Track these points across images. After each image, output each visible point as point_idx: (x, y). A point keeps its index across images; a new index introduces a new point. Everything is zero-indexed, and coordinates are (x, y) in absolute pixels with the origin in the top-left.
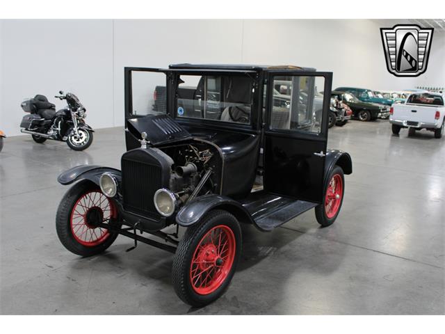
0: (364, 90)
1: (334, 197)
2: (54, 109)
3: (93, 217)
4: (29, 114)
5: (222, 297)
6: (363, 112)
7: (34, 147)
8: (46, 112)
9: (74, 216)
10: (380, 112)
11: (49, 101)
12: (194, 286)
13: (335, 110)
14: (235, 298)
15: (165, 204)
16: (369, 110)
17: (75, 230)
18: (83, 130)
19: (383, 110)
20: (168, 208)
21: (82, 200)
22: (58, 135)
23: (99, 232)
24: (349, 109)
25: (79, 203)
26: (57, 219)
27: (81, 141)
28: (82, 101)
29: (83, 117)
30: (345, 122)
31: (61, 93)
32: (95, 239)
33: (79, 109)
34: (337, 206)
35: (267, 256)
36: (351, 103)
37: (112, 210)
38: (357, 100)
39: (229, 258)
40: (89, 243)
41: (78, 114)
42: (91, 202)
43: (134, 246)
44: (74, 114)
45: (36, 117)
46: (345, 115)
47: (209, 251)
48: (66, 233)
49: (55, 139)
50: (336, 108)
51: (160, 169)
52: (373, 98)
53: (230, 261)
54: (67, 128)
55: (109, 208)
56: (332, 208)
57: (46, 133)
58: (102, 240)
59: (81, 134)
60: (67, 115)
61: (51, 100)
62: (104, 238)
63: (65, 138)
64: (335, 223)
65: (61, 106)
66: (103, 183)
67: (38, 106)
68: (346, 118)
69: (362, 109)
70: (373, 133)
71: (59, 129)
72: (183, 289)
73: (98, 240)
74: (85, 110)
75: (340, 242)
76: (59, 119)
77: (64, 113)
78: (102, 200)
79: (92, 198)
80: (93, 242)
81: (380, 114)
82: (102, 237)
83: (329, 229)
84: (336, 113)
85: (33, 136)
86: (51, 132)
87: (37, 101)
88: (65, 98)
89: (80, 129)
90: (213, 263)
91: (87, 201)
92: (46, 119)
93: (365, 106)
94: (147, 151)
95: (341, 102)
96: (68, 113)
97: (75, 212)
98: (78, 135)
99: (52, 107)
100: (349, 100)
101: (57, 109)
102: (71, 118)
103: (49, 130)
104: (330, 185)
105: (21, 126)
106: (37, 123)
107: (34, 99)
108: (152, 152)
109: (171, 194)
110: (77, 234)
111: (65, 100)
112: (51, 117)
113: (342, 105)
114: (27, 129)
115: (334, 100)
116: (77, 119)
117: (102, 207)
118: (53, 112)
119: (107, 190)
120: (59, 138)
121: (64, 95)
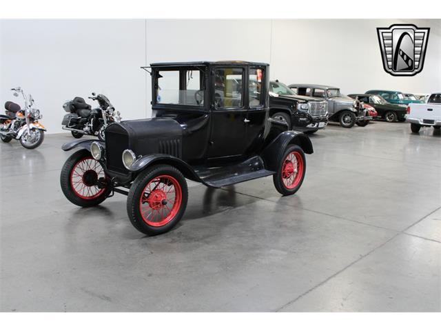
0: (394, 93)
2: (90, 109)
3: (89, 178)
4: (69, 113)
6: (389, 113)
8: (83, 111)
9: (73, 176)
11: (86, 103)
12: (145, 220)
15: (129, 160)
16: (396, 112)
17: (74, 187)
21: (80, 164)
22: (91, 130)
23: (94, 191)
24: (374, 110)
25: (78, 166)
29: (113, 115)
30: (367, 122)
31: (93, 94)
32: (91, 195)
33: (109, 108)
34: (298, 179)
36: (376, 104)
38: (386, 102)
40: (86, 197)
41: (108, 112)
42: (88, 167)
43: (112, 194)
44: (104, 112)
45: (74, 116)
46: (367, 115)
47: (158, 194)
48: (67, 187)
49: (89, 134)
50: (357, 108)
51: (128, 136)
54: (98, 124)
55: (103, 172)
57: (82, 129)
58: (96, 196)
60: (99, 114)
61: (88, 102)
62: (99, 195)
63: (97, 133)
65: (95, 105)
66: (93, 150)
67: (76, 106)
69: (388, 111)
71: (92, 125)
73: (93, 196)
74: (114, 110)
76: (92, 117)
77: (96, 112)
78: (97, 166)
79: (89, 164)
80: (90, 197)
82: (97, 194)
85: (72, 132)
86: (87, 128)
87: (76, 102)
88: (97, 99)
90: (160, 203)
91: (85, 165)
92: (82, 118)
94: (120, 124)
95: (363, 102)
96: (99, 111)
97: (74, 172)
99: (88, 107)
100: (376, 102)
101: (92, 109)
102: (101, 117)
103: (84, 127)
104: (288, 162)
105: (63, 124)
106: (74, 121)
107: (74, 101)
108: (123, 125)
109: (133, 154)
110: (77, 190)
111: (96, 101)
112: (86, 115)
113: (363, 106)
114: (67, 127)
115: (354, 102)
116: (107, 117)
117: (97, 171)
118: (89, 111)
119: (95, 155)
120: (92, 133)
121: (96, 96)
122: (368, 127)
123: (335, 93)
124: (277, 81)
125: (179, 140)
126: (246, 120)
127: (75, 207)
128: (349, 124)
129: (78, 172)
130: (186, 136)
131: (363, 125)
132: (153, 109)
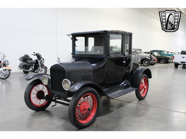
0: (162, 51)
1: (144, 87)
2: (32, 60)
3: (40, 95)
4: (22, 62)
5: (92, 125)
6: (162, 60)
7: (24, 76)
8: (29, 61)
9: (32, 94)
10: (169, 59)
12: (78, 119)
13: (149, 58)
14: (97, 126)
15: (67, 85)
16: (165, 59)
17: (32, 100)
18: (43, 68)
19: (171, 58)
20: (68, 87)
21: (35, 87)
22: (33, 70)
23: (43, 102)
24: (156, 58)
25: (34, 89)
26: (25, 95)
27: (42, 72)
28: (43, 56)
29: (43, 62)
30: (154, 64)
31: (34, 53)
32: (41, 104)
33: (41, 59)
34: (146, 92)
35: (114, 111)
36: (156, 56)
37: (48, 92)
38: (160, 55)
39: (94, 109)
40: (38, 105)
41: (41, 61)
42: (39, 89)
43: (55, 104)
44: (39, 61)
45: (25, 63)
46: (154, 60)
47: (85, 104)
48: (28, 100)
49: (32, 72)
50: (150, 58)
51: (65, 71)
52: (166, 54)
53: (95, 110)
54: (36, 67)
55: (47, 91)
56: (143, 93)
57: (29, 70)
58: (44, 105)
59: (42, 69)
60: (37, 62)
61: (31, 56)
62: (45, 104)
63: (36, 71)
64: (145, 99)
65: (35, 58)
66: (43, 79)
68: (154, 62)
69: (162, 59)
70: (167, 67)
71: (33, 67)
72: (73, 120)
73: (42, 105)
74: (44, 60)
75: (146, 106)
76: (34, 63)
77: (35, 61)
78: (44, 88)
79: (40, 87)
80: (40, 105)
81: (169, 60)
82: (44, 104)
83: (142, 101)
84: (150, 60)
85: (24, 71)
86: (31, 69)
87: (25, 57)
88: (36, 55)
89: (42, 67)
90: (86, 110)
91: (37, 88)
92: (28, 64)
93: (163, 57)
94: (60, 65)
95: (152, 55)
96: (37, 61)
97: (32, 92)
98: (41, 70)
99: (31, 59)
100: (156, 55)
101: (33, 60)
102: (38, 63)
103: (30, 68)
104: (142, 83)
105: (19, 67)
106: (25, 66)
107: (24, 56)
108: (62, 65)
109: (69, 81)
110: (33, 102)
111: (36, 56)
112: (30, 63)
113: (152, 57)
114: (21, 68)
115: (149, 55)
116: (41, 63)
117: (44, 91)
118: (31, 61)
119: (44, 82)
120: (33, 71)
121: (35, 54)
122: (154, 66)
123: (140, 51)
124: (116, 46)
125: (91, 73)
126: (124, 62)
127: (32, 111)
128: (147, 65)
129: (34, 92)
130: (95, 71)
131: (153, 65)
132: (73, 57)
